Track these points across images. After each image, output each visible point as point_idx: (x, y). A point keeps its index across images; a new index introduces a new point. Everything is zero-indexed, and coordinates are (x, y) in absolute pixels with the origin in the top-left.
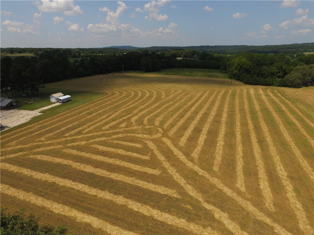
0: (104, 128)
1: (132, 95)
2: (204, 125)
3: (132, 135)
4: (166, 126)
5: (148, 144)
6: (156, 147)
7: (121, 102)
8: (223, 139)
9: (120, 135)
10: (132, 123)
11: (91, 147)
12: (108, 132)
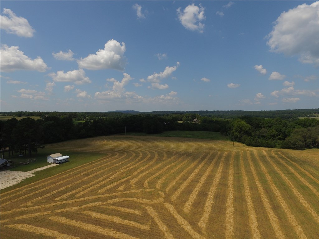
0: (100, 191)
1: (133, 156)
2: (210, 188)
3: (131, 199)
4: (168, 189)
5: (148, 210)
6: (157, 214)
7: (121, 163)
8: (232, 205)
9: (117, 200)
10: (131, 186)
11: (83, 214)
12: (104, 195)
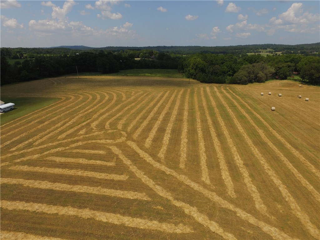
0: (59, 137)
1: (90, 99)
2: (167, 124)
3: (94, 141)
4: (129, 129)
5: (112, 149)
6: (121, 152)
7: (78, 107)
8: (186, 137)
9: (80, 143)
10: (92, 129)
11: (46, 160)
12: (66, 141)
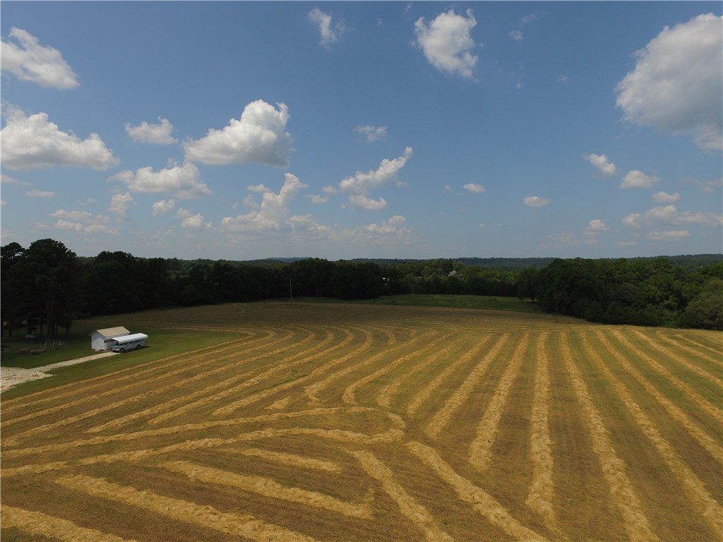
0: (219, 411)
1: (309, 337)
2: (530, 407)
3: (307, 431)
4: (411, 408)
5: (363, 460)
6: (389, 472)
9: (269, 433)
10: (307, 399)
11: (163, 469)
12: (232, 422)
